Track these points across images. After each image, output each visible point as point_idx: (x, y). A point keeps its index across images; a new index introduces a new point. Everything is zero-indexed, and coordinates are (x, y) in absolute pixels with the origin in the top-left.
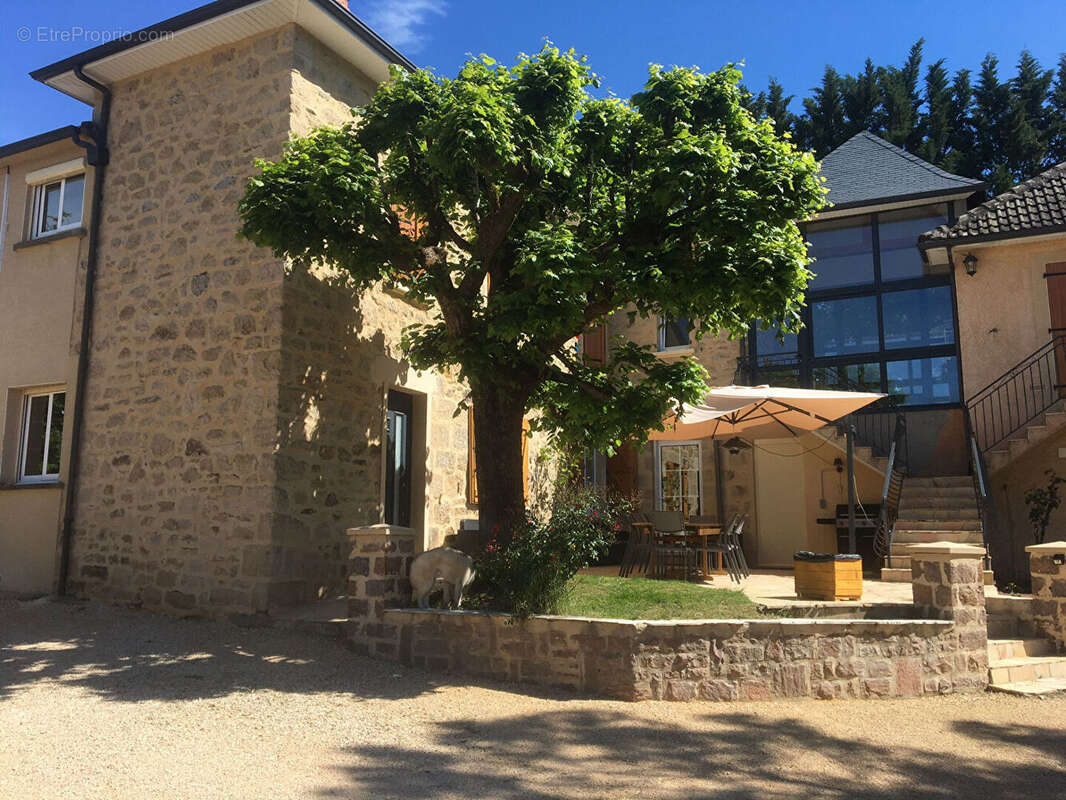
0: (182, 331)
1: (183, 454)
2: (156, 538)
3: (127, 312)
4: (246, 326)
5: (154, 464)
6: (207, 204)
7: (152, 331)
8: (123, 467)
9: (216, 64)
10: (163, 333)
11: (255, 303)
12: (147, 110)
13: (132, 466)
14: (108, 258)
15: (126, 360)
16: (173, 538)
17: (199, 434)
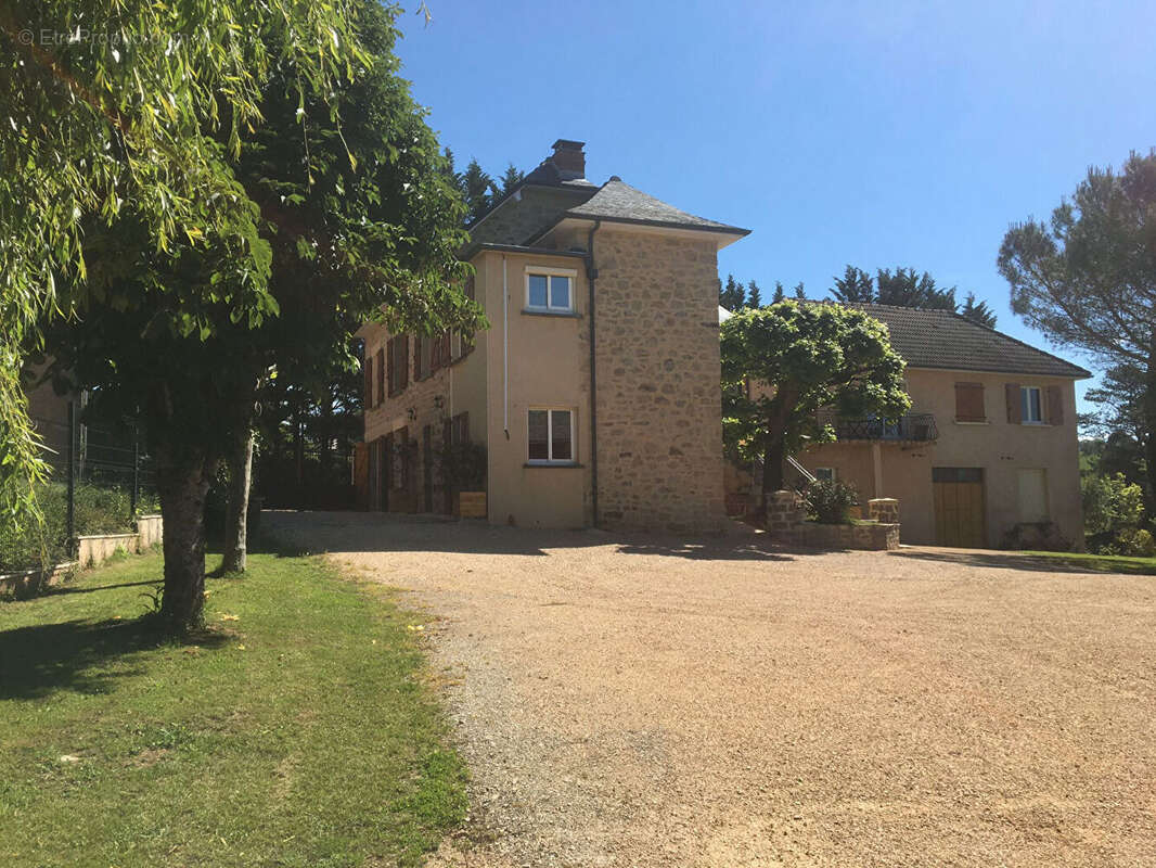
0: (659, 388)
1: (667, 453)
2: (655, 496)
3: (619, 372)
4: (700, 392)
5: (648, 458)
6: (670, 322)
7: (639, 385)
8: (627, 458)
9: (668, 244)
10: (647, 388)
11: (704, 382)
12: (621, 255)
13: (632, 459)
14: (600, 336)
15: (621, 399)
16: (666, 497)
17: (678, 444)
